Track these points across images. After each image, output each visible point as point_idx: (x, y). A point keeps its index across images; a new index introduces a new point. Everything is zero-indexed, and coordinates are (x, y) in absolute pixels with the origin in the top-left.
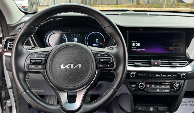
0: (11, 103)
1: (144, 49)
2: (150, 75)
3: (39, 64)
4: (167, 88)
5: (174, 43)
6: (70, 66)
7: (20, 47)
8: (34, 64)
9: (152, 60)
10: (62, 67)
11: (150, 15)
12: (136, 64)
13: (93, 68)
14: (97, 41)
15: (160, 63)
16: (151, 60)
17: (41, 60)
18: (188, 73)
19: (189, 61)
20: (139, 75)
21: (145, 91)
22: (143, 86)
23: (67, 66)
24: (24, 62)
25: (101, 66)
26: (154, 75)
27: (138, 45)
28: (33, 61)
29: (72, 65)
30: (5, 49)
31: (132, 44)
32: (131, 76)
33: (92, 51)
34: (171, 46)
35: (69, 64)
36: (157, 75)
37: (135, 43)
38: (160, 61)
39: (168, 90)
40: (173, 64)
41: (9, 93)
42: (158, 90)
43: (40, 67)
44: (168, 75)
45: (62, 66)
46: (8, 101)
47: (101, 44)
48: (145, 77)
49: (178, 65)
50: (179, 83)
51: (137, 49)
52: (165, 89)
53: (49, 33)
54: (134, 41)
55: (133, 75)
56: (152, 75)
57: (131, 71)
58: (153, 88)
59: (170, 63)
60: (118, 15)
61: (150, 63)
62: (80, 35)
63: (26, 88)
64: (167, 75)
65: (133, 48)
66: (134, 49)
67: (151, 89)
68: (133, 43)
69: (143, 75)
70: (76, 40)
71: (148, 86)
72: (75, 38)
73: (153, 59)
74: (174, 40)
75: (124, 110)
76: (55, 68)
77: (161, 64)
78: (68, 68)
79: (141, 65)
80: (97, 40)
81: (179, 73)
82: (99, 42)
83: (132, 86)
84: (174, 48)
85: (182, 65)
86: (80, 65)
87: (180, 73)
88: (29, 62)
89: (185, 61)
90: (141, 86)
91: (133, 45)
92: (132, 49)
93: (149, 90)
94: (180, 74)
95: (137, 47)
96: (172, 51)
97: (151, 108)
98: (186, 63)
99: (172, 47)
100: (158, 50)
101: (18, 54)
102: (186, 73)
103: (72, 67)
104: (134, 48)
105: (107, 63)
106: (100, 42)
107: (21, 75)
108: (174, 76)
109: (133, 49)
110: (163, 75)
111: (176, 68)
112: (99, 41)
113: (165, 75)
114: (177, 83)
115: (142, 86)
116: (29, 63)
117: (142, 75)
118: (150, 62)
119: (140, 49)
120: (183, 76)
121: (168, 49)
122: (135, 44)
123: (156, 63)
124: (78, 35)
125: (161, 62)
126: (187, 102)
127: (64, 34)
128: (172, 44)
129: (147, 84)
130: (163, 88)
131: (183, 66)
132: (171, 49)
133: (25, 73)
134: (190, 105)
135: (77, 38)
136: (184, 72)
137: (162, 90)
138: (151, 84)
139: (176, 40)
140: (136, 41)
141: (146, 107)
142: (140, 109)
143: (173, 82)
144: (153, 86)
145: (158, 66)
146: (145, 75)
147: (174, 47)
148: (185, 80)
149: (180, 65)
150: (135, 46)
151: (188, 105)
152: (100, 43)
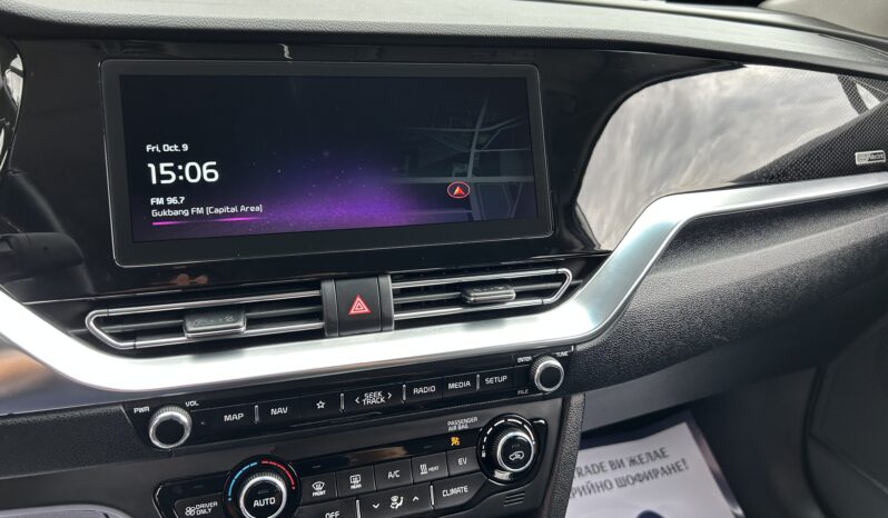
1: (259, 209)
4: (453, 473)
5: (473, 151)
9: (329, 287)
12: (196, 328)
15: (392, 301)
16: (319, 288)
18: (579, 348)
19: (579, 265)
20: (227, 418)
22: (272, 501)
26: (350, 400)
27: (207, 172)
31: (151, 166)
32: (157, 443)
34: (457, 169)
36: (373, 398)
37: (180, 159)
38: (388, 284)
39: (465, 489)
40: (477, 295)
44: (452, 386)
48: (281, 424)
49: (508, 300)
50: (531, 420)
51: (200, 211)
54: (168, 148)
55: (170, 430)
56: (332, 402)
57: (159, 400)
58: (357, 495)
59: (459, 295)
61: (314, 309)
64: (442, 386)
65: (166, 206)
66: (173, 207)
67: (346, 501)
68: (158, 158)
69: (265, 411)
73: (336, 279)
74: (474, 127)
77: (400, 308)
79: (244, 330)
81: (520, 360)
83: (190, 511)
84: (475, 186)
85: (541, 296)
87: (529, 358)
89: (553, 271)
90: (257, 503)
91: (160, 177)
92: (155, 213)
93: (330, 516)
94: (531, 363)
95: (198, 194)
96: (464, 203)
98: (562, 278)
99: (465, 175)
102: (565, 354)
104: (172, 201)
108: (489, 381)
109: (160, 208)
110: (416, 391)
111: (502, 324)
113: (432, 389)
114: (521, 428)
115: (261, 498)
117: (249, 413)
118: (318, 300)
119: (226, 209)
120: (550, 376)
121: (440, 197)
122: (182, 172)
123: (359, 307)
125: (398, 293)
126: (607, 467)
128: (464, 159)
129: (301, 473)
130: (431, 482)
131: (548, 301)
132: (457, 191)
134: (623, 483)
136: (550, 350)
137: (425, 498)
138: (333, 467)
139: (483, 125)
140: (185, 147)
143: (491, 424)
145: (375, 322)
146: (274, 412)
147: (476, 173)
148: (565, 395)
149: (520, 295)
150: (180, 188)
151: (614, 483)
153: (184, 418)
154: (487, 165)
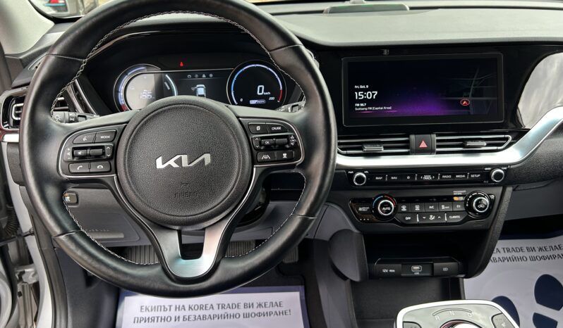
0: (36, 273)
1: (390, 108)
2: (408, 178)
3: (98, 158)
4: (454, 210)
5: (472, 87)
6: (179, 162)
7: (42, 115)
8: (82, 159)
9: (413, 137)
10: (160, 164)
11: (412, 8)
12: (367, 148)
13: (244, 163)
14: (260, 92)
15: (436, 144)
16: (409, 137)
17: (102, 147)
18: (512, 167)
19: (515, 135)
20: (377, 178)
21: (395, 221)
22: (389, 209)
23: (172, 162)
24: (56, 155)
25: (266, 157)
26: (419, 177)
28: (80, 153)
29: (185, 158)
30: (4, 125)
31: (356, 93)
32: (356, 184)
33: (238, 117)
34: (465, 94)
35: (178, 157)
36: (427, 178)
37: (365, 90)
38: (435, 137)
39: (459, 217)
40: (470, 143)
41: (27, 248)
42: (432, 218)
43: (100, 167)
44: (457, 176)
45: (159, 161)
46: (29, 270)
47: (272, 98)
48: (394, 182)
49: (483, 146)
50: (489, 195)
51: (371, 108)
52: (449, 213)
53: (126, 74)
54: (362, 87)
55: (360, 179)
56: (413, 177)
57: (356, 170)
58: (418, 213)
59: (463, 143)
60: (321, 12)
61: (406, 145)
62: (211, 75)
63: (67, 225)
64: (454, 176)
65: (360, 107)
66: (362, 107)
67: (414, 214)
68: (358, 90)
69: (389, 177)
70: (202, 89)
71: (404, 208)
72: (198, 86)
73: (415, 134)
74: (473, 77)
75: (344, 278)
76: (140, 169)
77: (438, 147)
78: (175, 166)
79: (383, 151)
80: (261, 88)
81: (486, 169)
82: (267, 93)
83: (360, 209)
84: (472, 101)
85: (498, 145)
86: (207, 158)
87: (489, 169)
88: (69, 154)
89: (503, 136)
90: (384, 209)
91: (359, 97)
92: (356, 109)
93: (407, 218)
94: (490, 171)
95: (370, 103)
96: (467, 107)
97: (416, 268)
98: (507, 139)
99: (468, 96)
100: (429, 109)
101: (38, 135)
102: (505, 168)
103: (185, 163)
104: (362, 105)
105: (282, 148)
106: (269, 93)
107: (52, 192)
108: (472, 176)
109: (358, 107)
110: (443, 177)
111: (478, 156)
112: (265, 91)
113: (450, 176)
114: (484, 197)
115: (386, 207)
116: (70, 158)
117: (384, 177)
118: (408, 142)
119: (379, 108)
120: (498, 176)
121: (457, 105)
122: (366, 95)
123: (423, 145)
124: (207, 76)
125: (438, 141)
126: (525, 250)
127: (167, 76)
128: (468, 90)
129: (399, 201)
130: (446, 212)
131: (499, 148)
132: (465, 102)
133: (62, 186)
134: (533, 259)
135: (203, 86)
136: (499, 166)
137: (443, 217)
138: (411, 201)
139: (477, 77)
140: (367, 86)
141: (400, 265)
142: (385, 271)
143: (471, 194)
144: (417, 208)
145: (429, 151)
146: (392, 178)
147: (473, 96)
148: (504, 185)
149: (488, 145)
150: (364, 101)
151: (528, 259)
152: (269, 96)
153: (364, 176)
154: (478, 93)
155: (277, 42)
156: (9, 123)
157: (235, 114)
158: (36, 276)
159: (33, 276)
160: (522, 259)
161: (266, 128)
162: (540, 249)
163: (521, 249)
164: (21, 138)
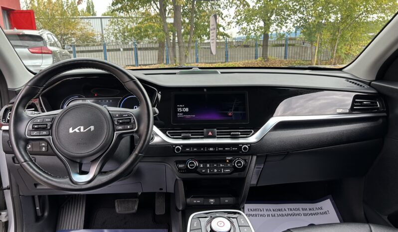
0: (7, 215)
1: (194, 116)
2: (202, 149)
3: (44, 129)
4: (227, 167)
5: (233, 107)
6: (79, 129)
8: (37, 129)
9: (205, 130)
10: (71, 131)
11: (222, 73)
12: (183, 135)
13: (109, 132)
16: (203, 130)
17: (47, 124)
18: (252, 144)
19: (255, 129)
20: (187, 149)
21: (198, 173)
22: (193, 165)
23: (76, 130)
24: (25, 128)
25: (120, 128)
26: (207, 149)
27: (187, 110)
28: (36, 126)
29: (82, 128)
30: (3, 121)
32: (176, 152)
33: (109, 111)
34: (230, 110)
35: (79, 127)
36: (211, 149)
37: (182, 107)
38: (216, 130)
39: (229, 170)
40: (232, 133)
41: (4, 197)
42: (215, 171)
43: (44, 133)
44: (226, 149)
45: (71, 129)
46: (4, 213)
48: (195, 152)
51: (185, 116)
52: (225, 168)
53: (68, 99)
55: (178, 150)
56: (204, 149)
57: (176, 145)
58: (208, 168)
59: (229, 133)
60: (175, 74)
61: (202, 134)
62: (111, 101)
63: (27, 158)
64: (224, 149)
65: (180, 115)
67: (206, 169)
68: (179, 107)
69: (193, 149)
71: (202, 166)
73: (207, 129)
74: (234, 102)
76: (62, 133)
77: (217, 135)
78: (78, 131)
79: (191, 136)
81: (240, 145)
83: (180, 166)
84: (234, 113)
85: (247, 134)
86: (92, 128)
88: (31, 127)
89: (249, 130)
90: (191, 165)
91: (179, 110)
92: (178, 116)
93: (203, 171)
94: (242, 146)
95: (185, 113)
96: (231, 116)
97: (212, 200)
98: (252, 132)
99: (232, 111)
100: (214, 117)
101: (18, 119)
102: (249, 145)
103: (82, 130)
105: (128, 123)
107: (22, 143)
108: (233, 149)
110: (219, 149)
113: (222, 149)
116: (31, 129)
117: (190, 149)
118: (203, 132)
119: (189, 116)
120: (245, 149)
121: (227, 115)
122: (183, 110)
123: (210, 134)
124: (109, 101)
125: (217, 132)
126: (301, 209)
128: (231, 108)
129: (200, 162)
130: (223, 168)
131: (248, 136)
132: (230, 114)
133: (27, 141)
134: (305, 215)
136: (247, 144)
137: (221, 170)
138: (205, 162)
139: (236, 102)
141: (202, 198)
142: (195, 201)
143: (235, 159)
145: (213, 137)
147: (234, 111)
149: (243, 134)
150: (182, 112)
151: (302, 215)
153: (180, 148)
154: (236, 110)
155: (127, 79)
156: (5, 121)
157: (107, 110)
158: (7, 217)
159: (6, 217)
160: (299, 215)
161: (121, 116)
162: (310, 209)
163: (299, 209)
164: (10, 128)
